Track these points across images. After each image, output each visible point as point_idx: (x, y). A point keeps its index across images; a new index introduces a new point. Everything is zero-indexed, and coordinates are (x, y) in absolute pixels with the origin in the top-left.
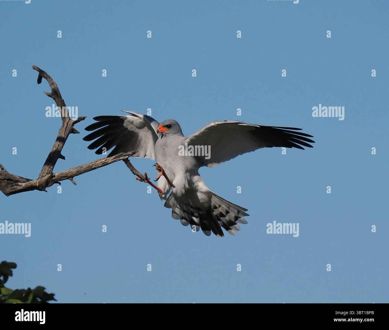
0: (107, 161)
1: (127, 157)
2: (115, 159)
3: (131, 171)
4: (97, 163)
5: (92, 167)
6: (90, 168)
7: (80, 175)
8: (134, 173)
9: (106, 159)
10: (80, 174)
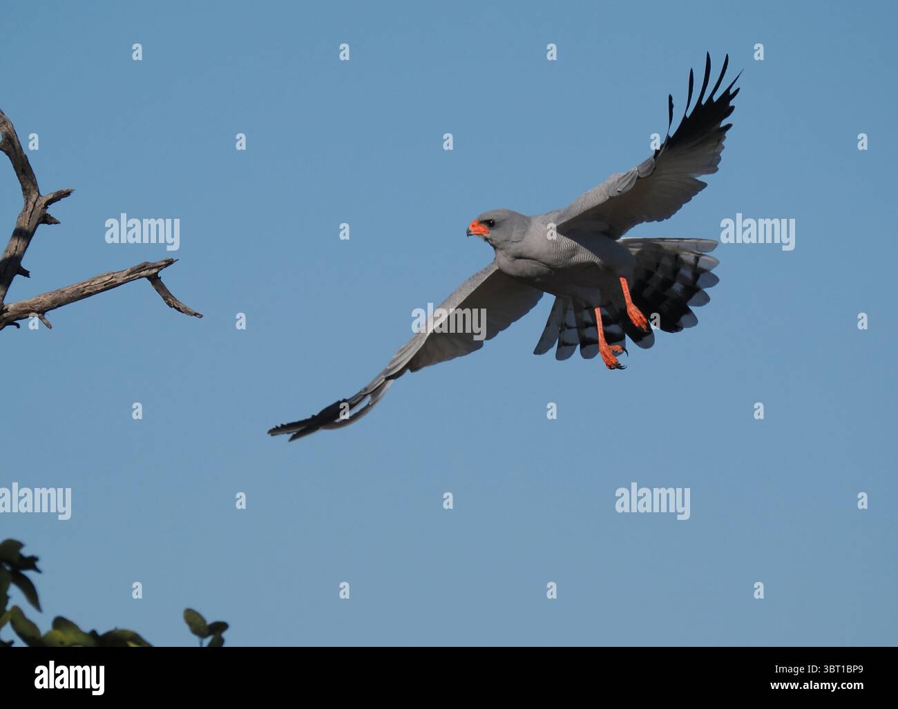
0: (114, 279)
1: (154, 271)
2: (131, 276)
3: (164, 299)
4: (93, 284)
5: (84, 291)
6: (81, 294)
7: (58, 308)
8: (169, 304)
9: (112, 275)
10: (59, 306)
